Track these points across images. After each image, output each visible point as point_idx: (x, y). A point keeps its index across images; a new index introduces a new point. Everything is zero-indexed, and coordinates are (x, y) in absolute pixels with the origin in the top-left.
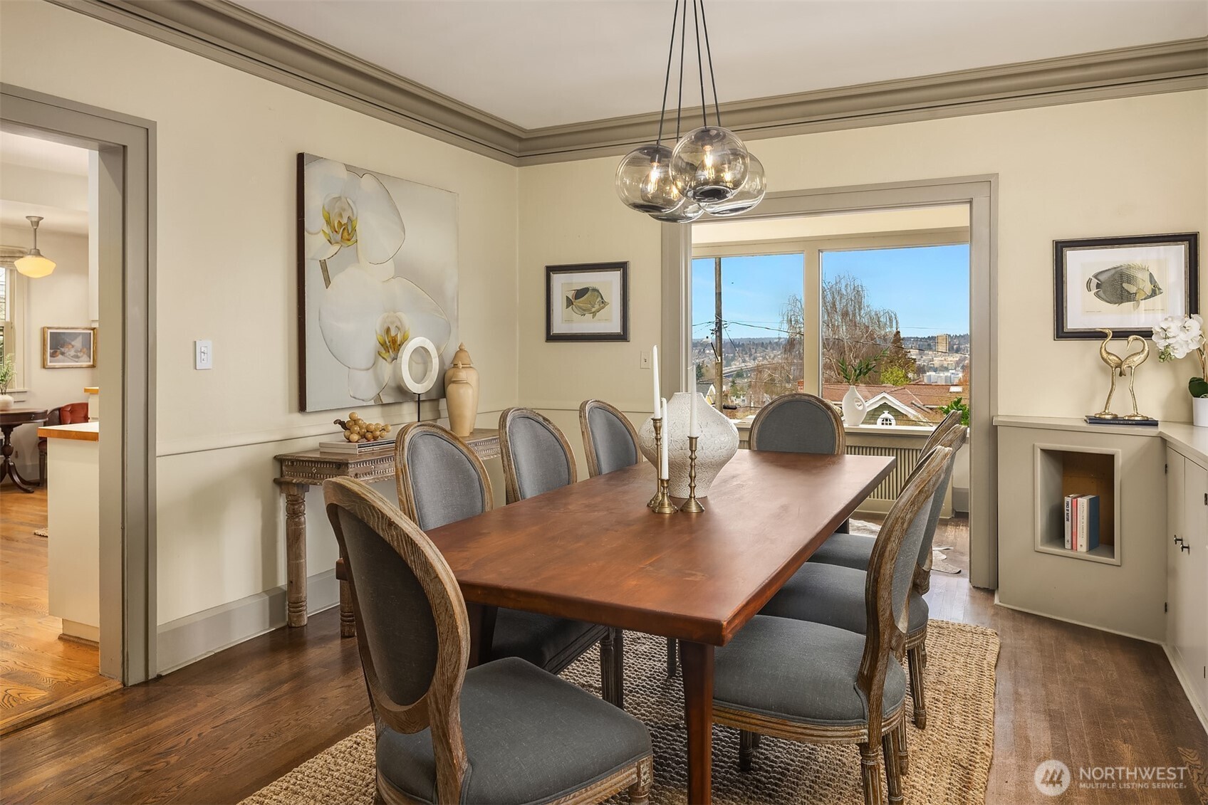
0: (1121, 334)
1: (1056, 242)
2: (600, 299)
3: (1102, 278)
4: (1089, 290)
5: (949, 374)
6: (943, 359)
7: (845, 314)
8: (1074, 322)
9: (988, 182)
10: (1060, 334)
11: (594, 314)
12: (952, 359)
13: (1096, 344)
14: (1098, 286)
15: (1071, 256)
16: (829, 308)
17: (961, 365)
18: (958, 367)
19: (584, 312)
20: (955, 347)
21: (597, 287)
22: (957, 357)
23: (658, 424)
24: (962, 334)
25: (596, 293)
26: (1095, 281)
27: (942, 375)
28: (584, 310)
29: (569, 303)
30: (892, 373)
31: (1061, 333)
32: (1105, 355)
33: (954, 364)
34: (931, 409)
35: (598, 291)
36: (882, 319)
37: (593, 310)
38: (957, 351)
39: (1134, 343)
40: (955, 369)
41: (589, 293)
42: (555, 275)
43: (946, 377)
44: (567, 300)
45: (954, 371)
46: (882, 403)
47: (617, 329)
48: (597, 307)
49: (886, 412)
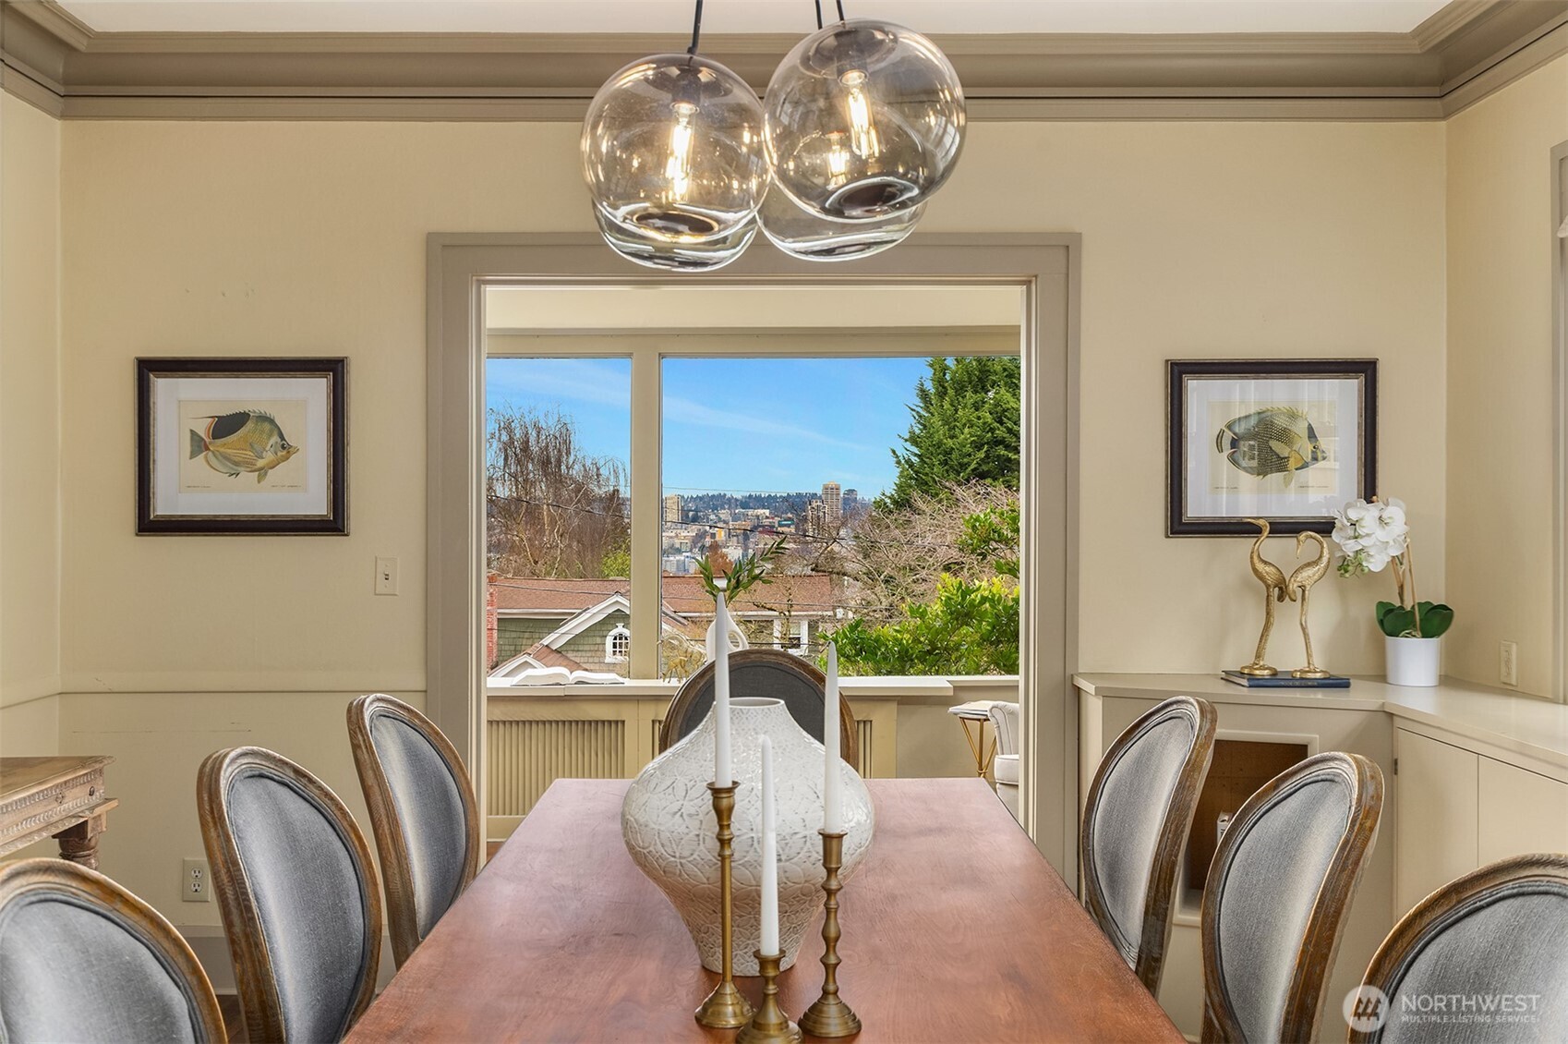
0: (1285, 528)
1: (1171, 364)
2: (275, 439)
3: (1239, 429)
4: (1221, 450)
5: (683, 558)
6: (673, 534)
7: (545, 463)
8: (1198, 506)
9: (1067, 248)
10: (1177, 528)
11: (262, 473)
12: (686, 534)
13: (1243, 545)
14: (1234, 443)
15: (1195, 388)
16: (518, 450)
17: (699, 545)
18: (695, 547)
19: (234, 466)
20: (691, 514)
21: (271, 412)
22: (693, 530)
23: (725, 803)
24: (700, 495)
25: (267, 426)
26: (1228, 435)
27: (671, 558)
28: (237, 464)
29: (198, 445)
30: (616, 559)
31: (1179, 525)
32: (1260, 566)
33: (689, 545)
34: (685, 618)
35: (272, 421)
36: (601, 471)
37: (260, 463)
38: (695, 520)
39: (1307, 544)
40: (691, 551)
41: (250, 425)
42: (160, 380)
43: (678, 561)
44: (192, 439)
45: (688, 554)
46: (610, 611)
47: (317, 505)
48: (269, 456)
49: (620, 625)
